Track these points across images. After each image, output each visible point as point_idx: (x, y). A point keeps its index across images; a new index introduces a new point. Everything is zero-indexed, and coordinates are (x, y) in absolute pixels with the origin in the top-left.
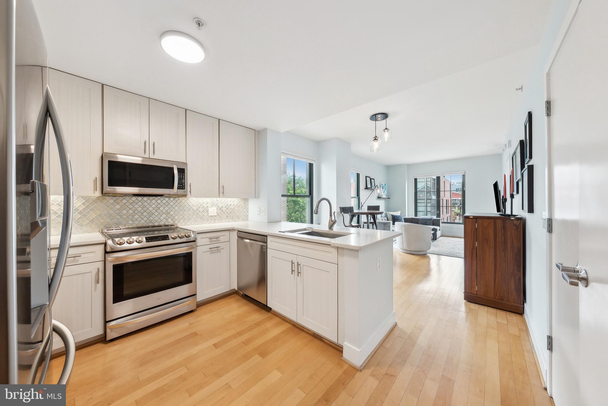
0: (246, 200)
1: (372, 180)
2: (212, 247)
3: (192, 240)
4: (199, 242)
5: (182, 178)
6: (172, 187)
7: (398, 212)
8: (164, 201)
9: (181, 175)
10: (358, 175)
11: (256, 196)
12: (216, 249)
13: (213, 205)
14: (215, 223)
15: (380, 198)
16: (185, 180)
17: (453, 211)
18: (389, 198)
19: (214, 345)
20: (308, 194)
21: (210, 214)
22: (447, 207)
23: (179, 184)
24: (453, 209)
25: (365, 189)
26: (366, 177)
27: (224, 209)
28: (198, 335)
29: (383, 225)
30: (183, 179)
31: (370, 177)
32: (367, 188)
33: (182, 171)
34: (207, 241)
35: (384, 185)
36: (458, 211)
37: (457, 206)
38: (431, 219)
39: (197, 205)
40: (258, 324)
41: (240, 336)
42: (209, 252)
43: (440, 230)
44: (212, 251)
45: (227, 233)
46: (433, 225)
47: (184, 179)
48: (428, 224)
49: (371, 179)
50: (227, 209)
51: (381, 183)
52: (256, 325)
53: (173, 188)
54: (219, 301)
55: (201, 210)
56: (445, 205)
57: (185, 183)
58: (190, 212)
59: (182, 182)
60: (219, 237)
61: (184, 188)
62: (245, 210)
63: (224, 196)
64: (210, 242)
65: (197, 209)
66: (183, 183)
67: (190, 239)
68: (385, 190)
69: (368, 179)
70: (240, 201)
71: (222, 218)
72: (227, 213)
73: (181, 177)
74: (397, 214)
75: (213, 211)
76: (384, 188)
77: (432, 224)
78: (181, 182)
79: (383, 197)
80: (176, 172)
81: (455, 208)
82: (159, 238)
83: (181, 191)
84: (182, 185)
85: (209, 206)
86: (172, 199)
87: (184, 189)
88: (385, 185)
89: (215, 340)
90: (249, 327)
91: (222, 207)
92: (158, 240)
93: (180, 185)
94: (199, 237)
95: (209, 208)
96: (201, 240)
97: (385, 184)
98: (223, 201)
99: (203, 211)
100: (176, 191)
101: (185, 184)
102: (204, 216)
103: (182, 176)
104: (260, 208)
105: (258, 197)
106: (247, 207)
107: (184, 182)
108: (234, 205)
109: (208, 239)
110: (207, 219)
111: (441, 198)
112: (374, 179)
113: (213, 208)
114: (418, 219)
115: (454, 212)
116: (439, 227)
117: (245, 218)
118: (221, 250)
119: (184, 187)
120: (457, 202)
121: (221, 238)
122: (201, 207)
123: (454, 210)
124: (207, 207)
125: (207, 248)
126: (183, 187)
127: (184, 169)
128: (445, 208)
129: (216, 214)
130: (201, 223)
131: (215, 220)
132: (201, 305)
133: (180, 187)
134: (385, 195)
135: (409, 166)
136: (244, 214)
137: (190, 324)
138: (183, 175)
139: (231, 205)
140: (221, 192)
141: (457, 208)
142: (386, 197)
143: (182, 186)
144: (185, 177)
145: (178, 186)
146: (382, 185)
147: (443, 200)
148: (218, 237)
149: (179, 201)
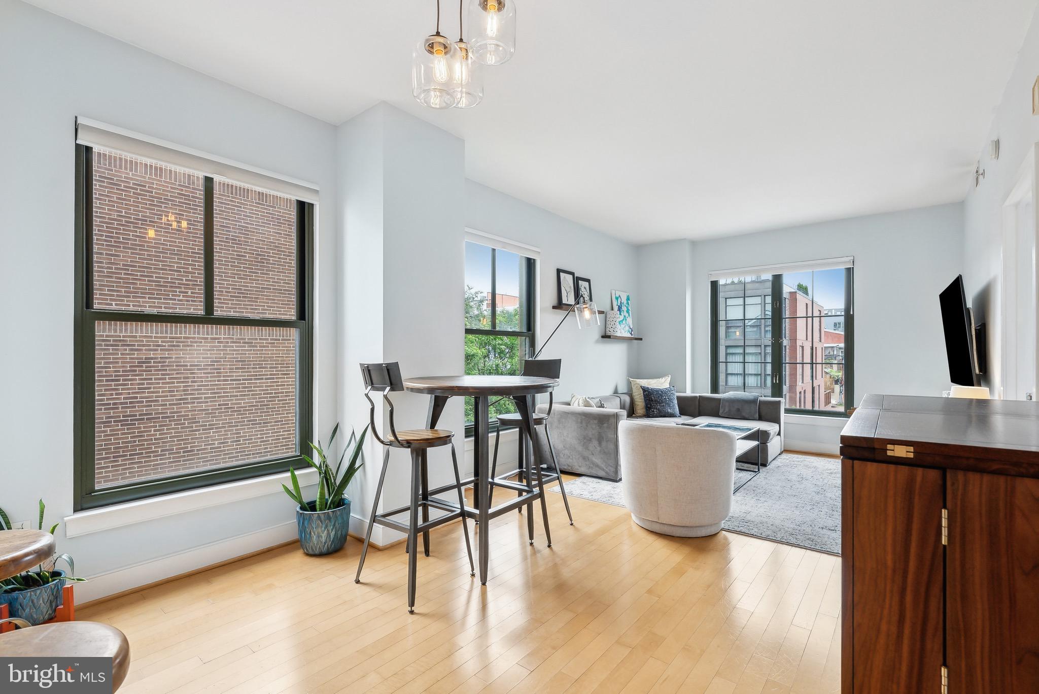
1: (580, 282)
7: (663, 379)
10: (530, 264)
15: (609, 337)
17: (827, 373)
18: (641, 339)
22: (812, 364)
24: (826, 370)
25: (554, 307)
26: (559, 271)
29: (596, 422)
31: (572, 274)
32: (559, 305)
35: (624, 300)
36: (837, 374)
37: (836, 362)
38: (754, 401)
43: (779, 434)
46: (761, 418)
48: (747, 416)
49: (577, 280)
51: (613, 292)
56: (807, 359)
68: (627, 315)
69: (567, 280)
74: (660, 384)
76: (624, 308)
77: (757, 415)
79: (618, 334)
81: (832, 367)
88: (628, 299)
97: (628, 297)
111: (799, 343)
112: (588, 281)
114: (719, 400)
115: (828, 376)
116: (777, 426)
120: (835, 353)
123: (828, 370)
128: (807, 368)
134: (627, 328)
135: (695, 244)
141: (835, 367)
142: (630, 336)
146: (617, 299)
147: (803, 347)
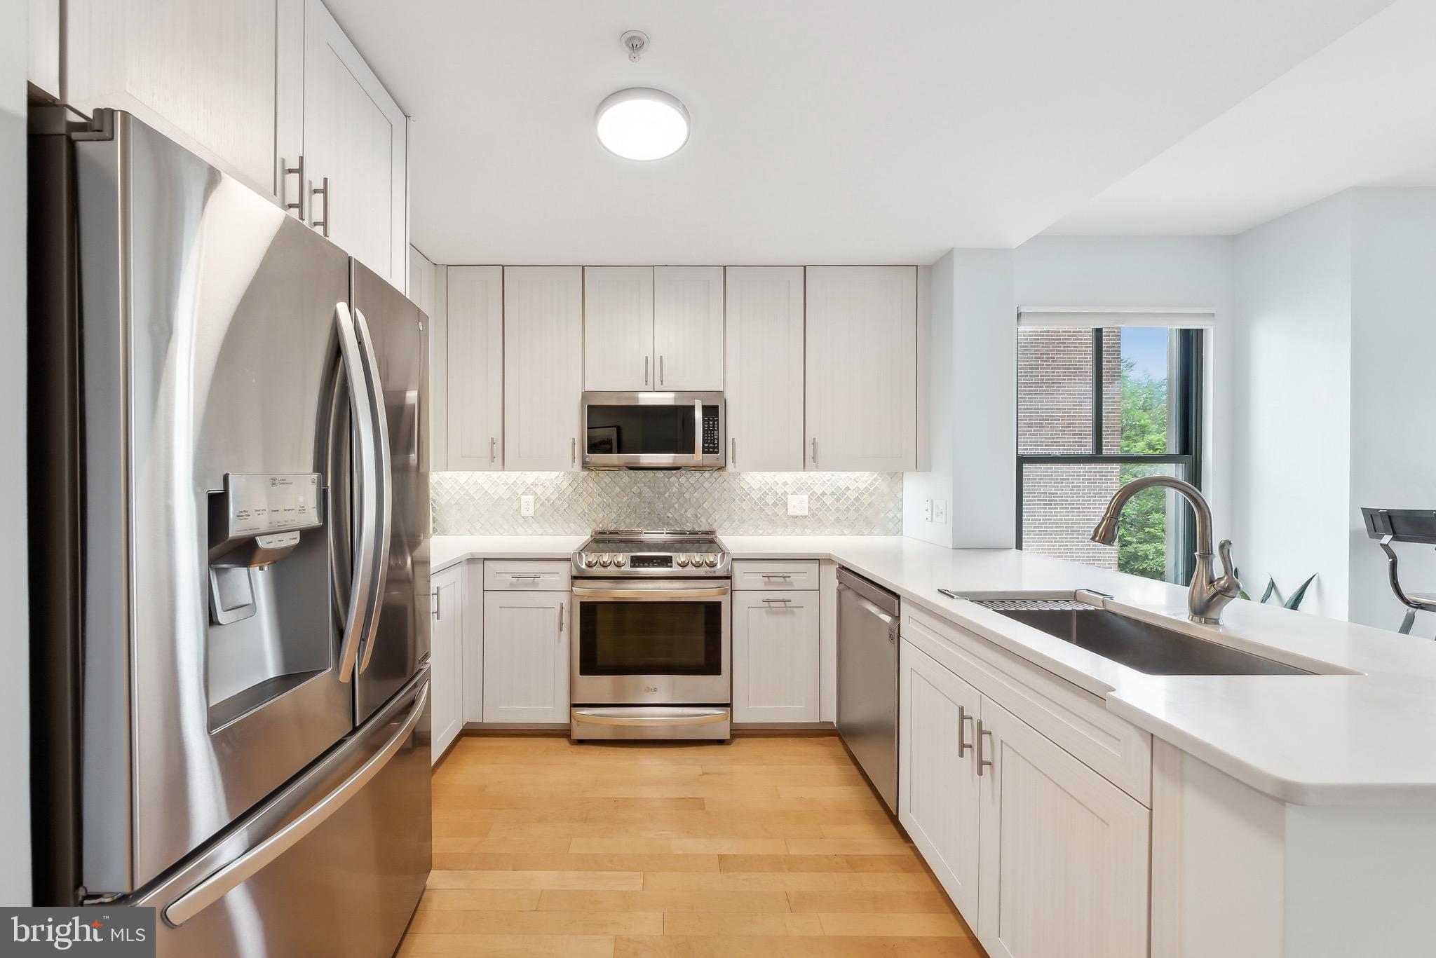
0: (895, 476)
2: (771, 599)
3: (718, 574)
4: (740, 580)
5: (714, 427)
6: (691, 450)
8: (692, 480)
9: (711, 421)
11: (921, 462)
12: (782, 604)
13: (799, 489)
14: (806, 534)
16: (718, 433)
19: (721, 858)
20: (1173, 448)
21: (791, 512)
23: (704, 442)
27: (829, 501)
28: (704, 809)
30: (714, 430)
33: (711, 412)
34: (758, 580)
39: (760, 489)
40: (854, 864)
41: (789, 870)
42: (764, 609)
44: (770, 607)
45: (813, 567)
47: (718, 430)
50: (838, 500)
52: (847, 861)
53: (693, 452)
54: (790, 740)
55: (770, 500)
57: (718, 439)
58: (744, 505)
59: (713, 437)
60: (789, 575)
61: (716, 450)
62: (891, 505)
63: (817, 467)
64: (766, 583)
65: (761, 499)
66: (714, 440)
67: (714, 572)
70: (875, 480)
71: (824, 524)
72: (838, 510)
73: (711, 426)
75: (798, 504)
78: (711, 437)
80: (698, 415)
82: (655, 561)
83: (710, 458)
84: (714, 444)
85: (790, 491)
86: (707, 474)
87: (717, 453)
89: (728, 846)
90: (827, 857)
91: (824, 494)
92: (651, 564)
93: (709, 444)
94: (739, 568)
95: (789, 496)
96: (744, 577)
98: (822, 479)
99: (775, 504)
100: (701, 458)
101: (718, 441)
102: (776, 515)
103: (714, 424)
104: (932, 501)
105: (928, 468)
106: (899, 495)
107: (716, 437)
108: (857, 489)
109: (759, 577)
110: (785, 523)
113: (800, 496)
117: (891, 525)
118: (795, 609)
119: (718, 448)
121: (793, 577)
122: (770, 494)
124: (785, 493)
125: (757, 598)
126: (714, 448)
127: (716, 408)
129: (806, 513)
130: (770, 532)
131: (805, 527)
132: (739, 733)
133: (708, 448)
136: (890, 515)
137: (704, 774)
138: (714, 421)
139: (847, 489)
140: (809, 456)
143: (711, 446)
144: (718, 424)
145: (704, 447)
148: (786, 575)
149: (721, 480)
